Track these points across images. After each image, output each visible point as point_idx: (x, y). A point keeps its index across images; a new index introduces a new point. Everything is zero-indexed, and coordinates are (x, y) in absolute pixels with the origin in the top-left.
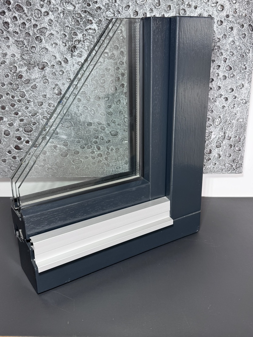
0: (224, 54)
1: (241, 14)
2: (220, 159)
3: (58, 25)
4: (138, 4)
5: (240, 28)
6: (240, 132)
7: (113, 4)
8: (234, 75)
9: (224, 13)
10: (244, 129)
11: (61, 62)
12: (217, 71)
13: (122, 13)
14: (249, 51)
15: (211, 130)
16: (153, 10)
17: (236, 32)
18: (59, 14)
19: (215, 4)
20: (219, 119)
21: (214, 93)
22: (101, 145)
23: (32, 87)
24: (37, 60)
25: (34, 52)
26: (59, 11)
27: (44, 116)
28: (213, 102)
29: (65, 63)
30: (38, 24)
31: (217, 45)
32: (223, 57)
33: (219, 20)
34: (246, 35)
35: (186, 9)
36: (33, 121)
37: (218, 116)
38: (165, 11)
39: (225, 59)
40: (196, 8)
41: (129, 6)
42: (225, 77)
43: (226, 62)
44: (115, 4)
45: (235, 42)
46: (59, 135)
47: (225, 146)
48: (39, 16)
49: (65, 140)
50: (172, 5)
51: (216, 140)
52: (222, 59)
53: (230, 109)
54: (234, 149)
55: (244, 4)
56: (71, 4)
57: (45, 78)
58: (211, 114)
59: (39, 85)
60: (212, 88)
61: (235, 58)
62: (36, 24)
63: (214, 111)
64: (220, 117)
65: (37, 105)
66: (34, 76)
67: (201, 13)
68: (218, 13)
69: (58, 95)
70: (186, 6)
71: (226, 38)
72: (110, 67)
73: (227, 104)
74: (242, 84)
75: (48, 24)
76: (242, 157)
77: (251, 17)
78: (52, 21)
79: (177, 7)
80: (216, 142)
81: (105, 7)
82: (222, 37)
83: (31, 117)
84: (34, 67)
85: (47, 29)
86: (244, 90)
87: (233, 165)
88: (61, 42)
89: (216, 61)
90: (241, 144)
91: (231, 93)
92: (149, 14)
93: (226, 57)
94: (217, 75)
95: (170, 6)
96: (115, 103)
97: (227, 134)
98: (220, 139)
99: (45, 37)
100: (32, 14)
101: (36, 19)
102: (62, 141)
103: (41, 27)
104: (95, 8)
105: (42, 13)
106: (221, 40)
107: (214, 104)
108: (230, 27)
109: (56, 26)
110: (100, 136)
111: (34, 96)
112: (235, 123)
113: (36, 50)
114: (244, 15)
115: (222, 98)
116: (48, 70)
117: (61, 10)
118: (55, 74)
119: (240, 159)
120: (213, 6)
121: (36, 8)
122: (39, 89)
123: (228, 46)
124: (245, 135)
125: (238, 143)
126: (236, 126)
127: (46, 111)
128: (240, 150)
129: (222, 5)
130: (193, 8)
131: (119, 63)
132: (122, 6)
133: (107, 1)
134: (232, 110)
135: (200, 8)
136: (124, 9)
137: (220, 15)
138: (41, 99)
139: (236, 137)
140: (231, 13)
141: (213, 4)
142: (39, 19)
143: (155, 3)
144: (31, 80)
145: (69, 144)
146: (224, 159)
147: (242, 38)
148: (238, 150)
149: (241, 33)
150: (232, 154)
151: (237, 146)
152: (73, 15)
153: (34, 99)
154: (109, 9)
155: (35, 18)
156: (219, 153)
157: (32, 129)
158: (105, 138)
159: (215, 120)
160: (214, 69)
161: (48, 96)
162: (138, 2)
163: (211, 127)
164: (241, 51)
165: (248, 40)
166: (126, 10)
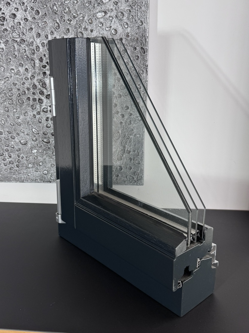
1: (133, 38)
2: (122, 171)
4: (40, 27)
5: (133, 50)
6: (138, 147)
7: (18, 27)
9: (117, 37)
10: (141, 144)
13: (26, 35)
14: (143, 71)
16: (54, 32)
17: (130, 54)
20: (117, 134)
22: (12, 153)
34: (139, 57)
35: (83, 32)
37: (117, 131)
38: (65, 34)
40: (92, 31)
41: (32, 29)
42: (120, 96)
44: (20, 26)
45: (129, 63)
47: (125, 160)
50: (70, 28)
51: (117, 153)
52: (116, 79)
53: (127, 124)
54: (134, 162)
55: (135, 29)
64: (119, 132)
68: (112, 36)
70: (83, 29)
71: (120, 60)
72: (17, 82)
73: (124, 120)
76: (142, 171)
77: (142, 41)
79: (75, 30)
80: (117, 155)
81: (11, 29)
87: (134, 177)
90: (140, 158)
91: (127, 111)
92: (50, 36)
96: (23, 114)
97: (126, 148)
98: (121, 152)
104: (2, 29)
108: (123, 50)
110: (10, 145)
112: (133, 138)
114: (136, 38)
115: (119, 115)
120: (107, 30)
124: (143, 150)
125: (137, 156)
126: (134, 141)
128: (139, 163)
129: (115, 30)
130: (90, 32)
131: (25, 79)
132: (26, 28)
133: (13, 24)
134: (129, 126)
135: (95, 32)
137: (114, 38)
139: (135, 151)
140: (124, 36)
143: (55, 26)
146: (125, 171)
147: (135, 60)
149: (134, 55)
150: (132, 167)
151: (137, 160)
156: (121, 165)
158: (16, 147)
162: (40, 25)
164: (135, 72)
165: (142, 62)
166: (30, 32)
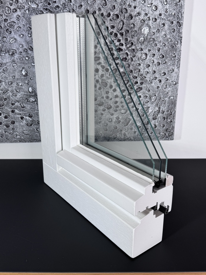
0: (158, 45)
1: (171, 13)
2: (156, 128)
3: (24, 19)
4: (89, 4)
5: (170, 24)
6: (171, 107)
7: (69, 4)
8: (166, 62)
9: (157, 13)
10: (174, 105)
11: (27, 49)
12: (153, 58)
13: (76, 11)
14: (178, 42)
15: (149, 105)
16: (101, 9)
17: (167, 27)
18: (25, 11)
19: (151, 5)
20: (154, 97)
21: (150, 76)
23: (3, 70)
24: (8, 48)
25: (5, 42)
26: (26, 9)
27: (13, 93)
28: (149, 83)
29: (30, 50)
30: (8, 19)
31: (153, 38)
32: (157, 47)
33: (154, 18)
34: (175, 30)
35: (127, 8)
36: (5, 97)
37: (154, 95)
38: (111, 10)
39: (158, 49)
40: (135, 7)
41: (81, 6)
42: (159, 64)
43: (160, 51)
44: (71, 4)
45: (167, 35)
46: (25, 108)
47: (160, 119)
48: (9, 12)
49: (30, 112)
50: (116, 5)
51: (153, 114)
52: (156, 49)
53: (163, 88)
54: (167, 121)
55: (173, 6)
56: (35, 3)
57: (14, 62)
58: (148, 93)
59: (9, 68)
60: (149, 72)
61: (167, 48)
62: (7, 18)
63: (150, 90)
64: (155, 95)
65: (8, 84)
66: (5, 60)
67: (139, 12)
68: (153, 12)
69: (24, 76)
70: (127, 6)
71: (159, 32)
73: (161, 85)
74: (173, 69)
75: (16, 19)
76: (173, 128)
77: (179, 16)
78: (20, 16)
79: (120, 7)
80: (152, 115)
81: (63, 6)
82: (156, 31)
83: (3, 94)
84: (5, 53)
85: (15, 22)
86: (174, 74)
87: (166, 133)
88: (27, 34)
89: (152, 51)
90: (172, 117)
91: (164, 76)
92: (98, 12)
93: (160, 48)
94: (152, 62)
95: (114, 6)
97: (161, 108)
98: (156, 113)
99: (14, 29)
100: (3, 10)
101: (7, 15)
102: (28, 113)
103: (10, 21)
104: (54, 6)
105: (12, 10)
106: (155, 34)
107: (150, 85)
108: (162, 24)
109: (23, 20)
111: (5, 77)
112: (167, 100)
113: (7, 40)
114: (173, 14)
115: (157, 80)
116: (16, 56)
117: (27, 8)
118: (23, 59)
119: (172, 129)
120: (148, 7)
121: (6, 6)
122: (10, 72)
123: (161, 39)
124: (175, 110)
125: (170, 116)
126: (168, 102)
127: (15, 89)
128: (171, 122)
129: (156, 6)
130: (133, 8)
132: (76, 5)
133: (64, 1)
134: (164, 90)
135: (138, 8)
136: (77, 8)
137: (154, 13)
138: (11, 79)
139: (168, 111)
140: (163, 12)
141: (149, 5)
142: (9, 15)
143: (103, 3)
144: (3, 64)
145: (33, 116)
146: (159, 128)
147: (172, 32)
148: (170, 121)
149: (171, 28)
150: (165, 125)
151: (169, 119)
152: (37, 12)
153: (5, 79)
154: (66, 8)
155: (5, 14)
156: (155, 124)
157: (4, 103)
159: (152, 98)
160: (150, 57)
161: (16, 77)
162: (89, 2)
163: (149, 103)
164: (171, 43)
165: (177, 34)
166: (79, 9)
